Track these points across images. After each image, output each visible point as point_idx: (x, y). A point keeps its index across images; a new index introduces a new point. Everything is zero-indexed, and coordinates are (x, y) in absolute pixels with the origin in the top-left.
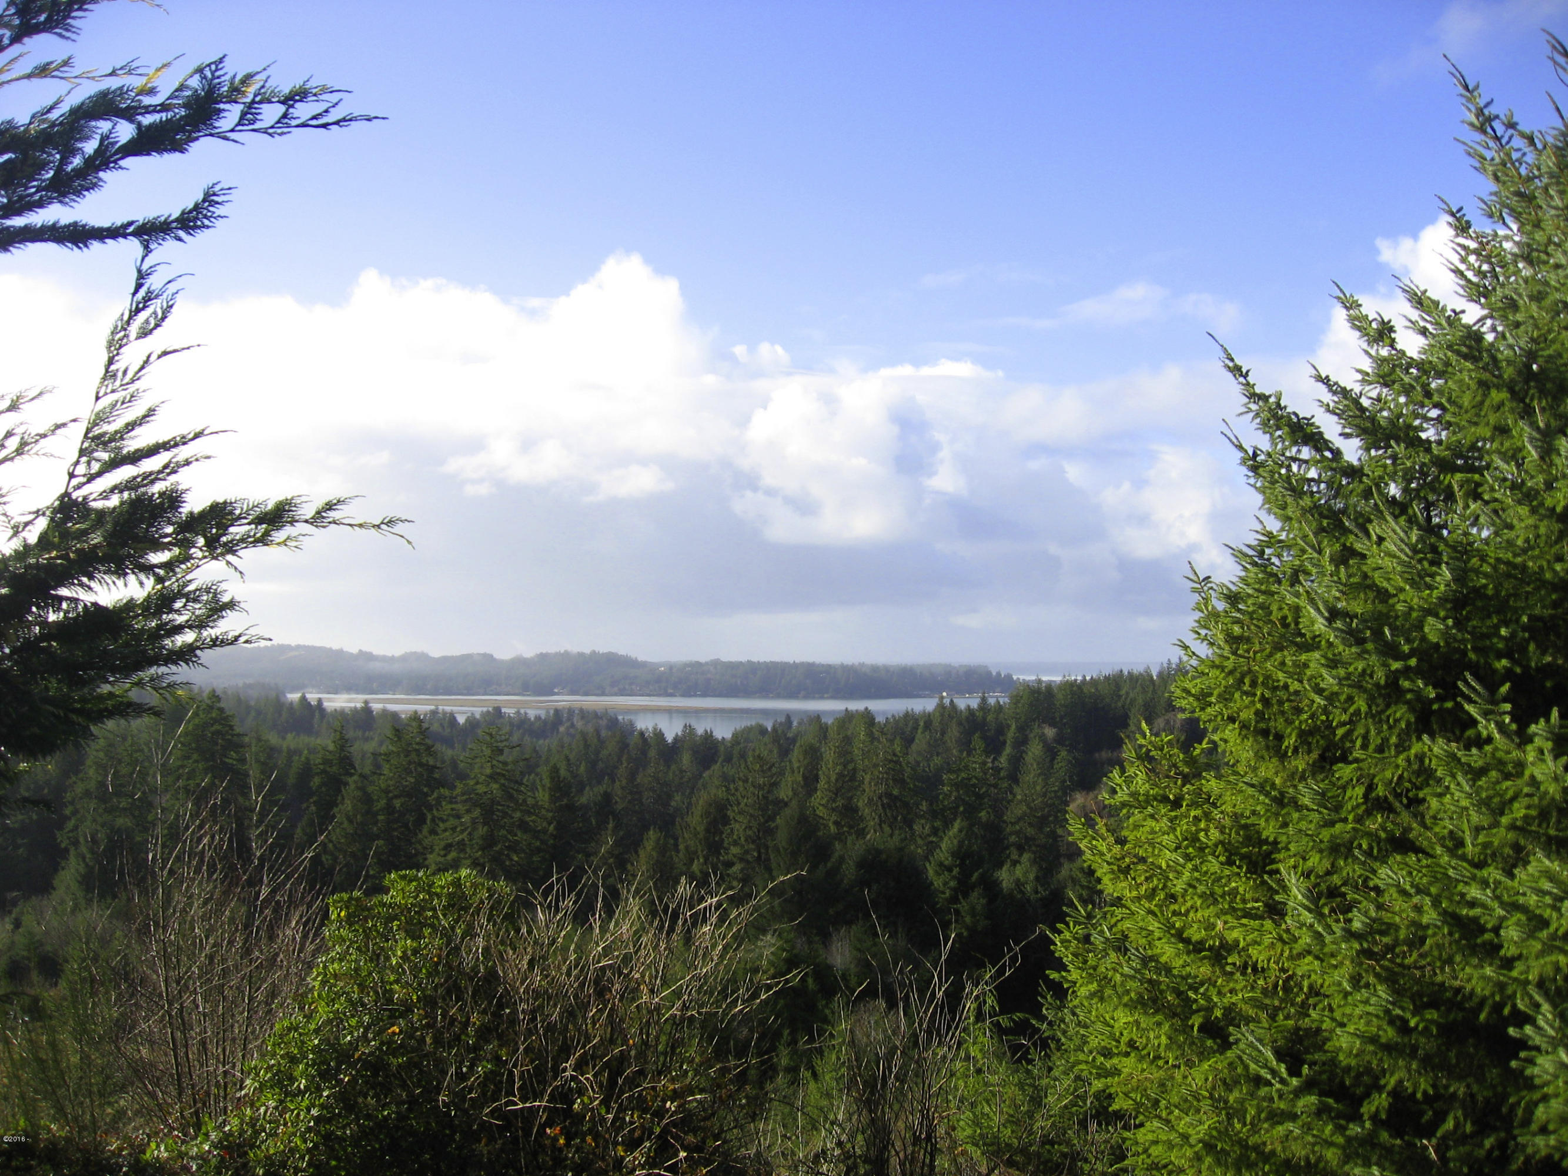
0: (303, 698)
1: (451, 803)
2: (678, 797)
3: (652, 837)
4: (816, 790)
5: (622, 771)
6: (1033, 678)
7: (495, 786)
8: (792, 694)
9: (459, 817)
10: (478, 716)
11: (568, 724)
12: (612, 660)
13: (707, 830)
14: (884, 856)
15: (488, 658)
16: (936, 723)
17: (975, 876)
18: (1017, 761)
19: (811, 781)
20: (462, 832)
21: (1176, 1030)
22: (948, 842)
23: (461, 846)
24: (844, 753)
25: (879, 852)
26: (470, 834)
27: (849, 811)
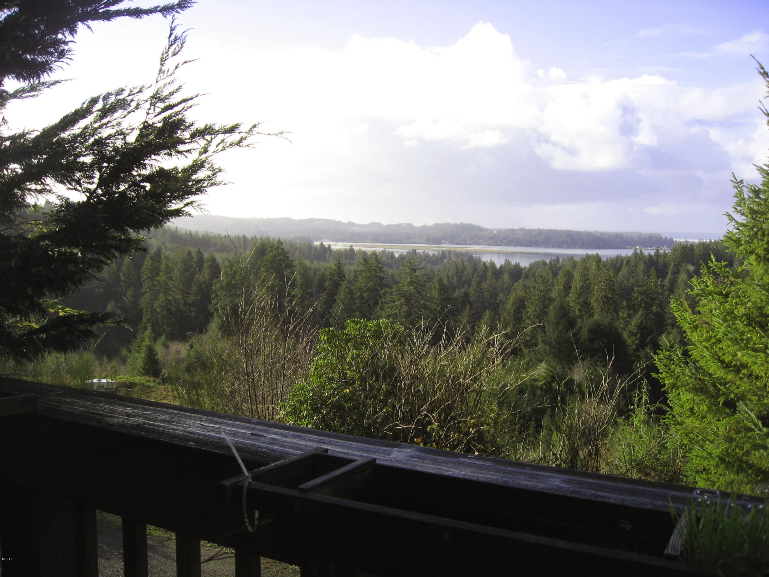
0: (322, 244)
1: (391, 295)
2: (501, 295)
3: (488, 313)
4: (569, 293)
5: (474, 282)
6: (684, 240)
7: (412, 287)
8: (560, 246)
9: (394, 302)
10: (405, 254)
11: (448, 258)
12: (471, 228)
13: (515, 312)
14: (602, 327)
15: (410, 225)
16: (632, 262)
17: (648, 339)
18: (673, 282)
19: (567, 288)
20: (396, 309)
21: (712, 404)
22: (634, 322)
23: (395, 316)
24: (585, 277)
25: (600, 325)
26: (399, 310)
27: (586, 305)
